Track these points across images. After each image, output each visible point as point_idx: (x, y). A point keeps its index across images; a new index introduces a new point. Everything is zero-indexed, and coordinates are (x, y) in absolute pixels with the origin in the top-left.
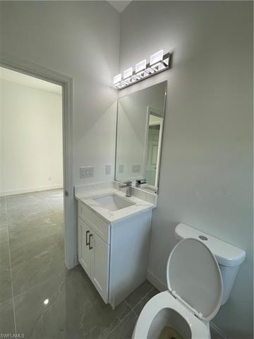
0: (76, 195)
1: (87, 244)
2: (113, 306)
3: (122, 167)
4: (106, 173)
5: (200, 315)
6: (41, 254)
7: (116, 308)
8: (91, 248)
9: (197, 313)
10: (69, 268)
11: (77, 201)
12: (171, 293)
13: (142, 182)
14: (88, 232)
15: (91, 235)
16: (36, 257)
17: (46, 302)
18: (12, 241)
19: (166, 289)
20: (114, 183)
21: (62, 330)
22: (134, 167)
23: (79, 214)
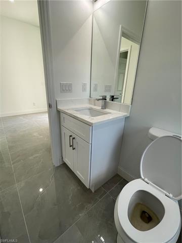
0: (58, 107)
1: (71, 146)
2: (93, 191)
3: (96, 85)
4: (83, 91)
5: (171, 195)
6: (34, 156)
7: (95, 192)
8: (74, 149)
9: (168, 194)
10: (56, 166)
11: (59, 111)
12: (143, 180)
13: (115, 97)
14: (71, 136)
15: (74, 138)
16: (30, 158)
17: (41, 190)
18: (10, 148)
19: (139, 177)
20: (89, 100)
21: (55, 205)
22: (106, 87)
23: (62, 123)
